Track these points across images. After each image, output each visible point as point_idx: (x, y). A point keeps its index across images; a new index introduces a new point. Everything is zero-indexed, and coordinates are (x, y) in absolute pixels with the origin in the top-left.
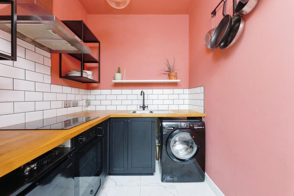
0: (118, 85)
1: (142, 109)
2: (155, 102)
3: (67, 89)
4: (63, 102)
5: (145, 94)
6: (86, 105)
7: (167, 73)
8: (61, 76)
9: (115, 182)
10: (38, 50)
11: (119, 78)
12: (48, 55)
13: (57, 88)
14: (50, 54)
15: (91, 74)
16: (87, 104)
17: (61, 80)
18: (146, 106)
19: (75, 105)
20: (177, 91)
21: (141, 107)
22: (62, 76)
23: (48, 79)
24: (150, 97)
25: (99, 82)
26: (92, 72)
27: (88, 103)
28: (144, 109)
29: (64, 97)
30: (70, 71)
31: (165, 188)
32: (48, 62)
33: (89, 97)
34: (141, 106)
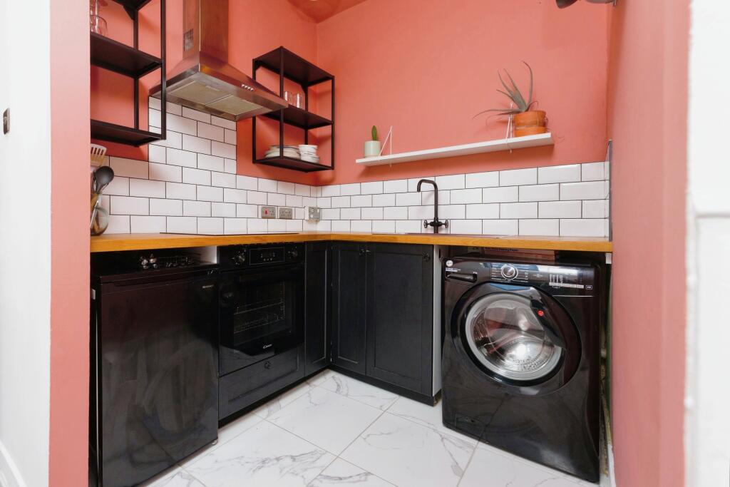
0: (374, 171)
1: (430, 230)
2: (474, 212)
3: (267, 184)
4: (260, 207)
5: (439, 188)
6: (310, 217)
7: (509, 118)
8: (255, 161)
9: (338, 385)
10: (216, 120)
11: (373, 153)
12: (232, 125)
13: (249, 182)
14: (234, 124)
15: (314, 151)
16: (312, 216)
17: (255, 167)
18: (443, 222)
19: (286, 215)
20: (549, 172)
21: (429, 226)
22: (257, 159)
23: (232, 166)
24: (458, 197)
25: (332, 168)
26: (315, 147)
27: (315, 215)
28: (436, 231)
29: (261, 199)
30: (269, 149)
31: (442, 439)
32: (232, 137)
33: (321, 203)
34: (429, 222)
